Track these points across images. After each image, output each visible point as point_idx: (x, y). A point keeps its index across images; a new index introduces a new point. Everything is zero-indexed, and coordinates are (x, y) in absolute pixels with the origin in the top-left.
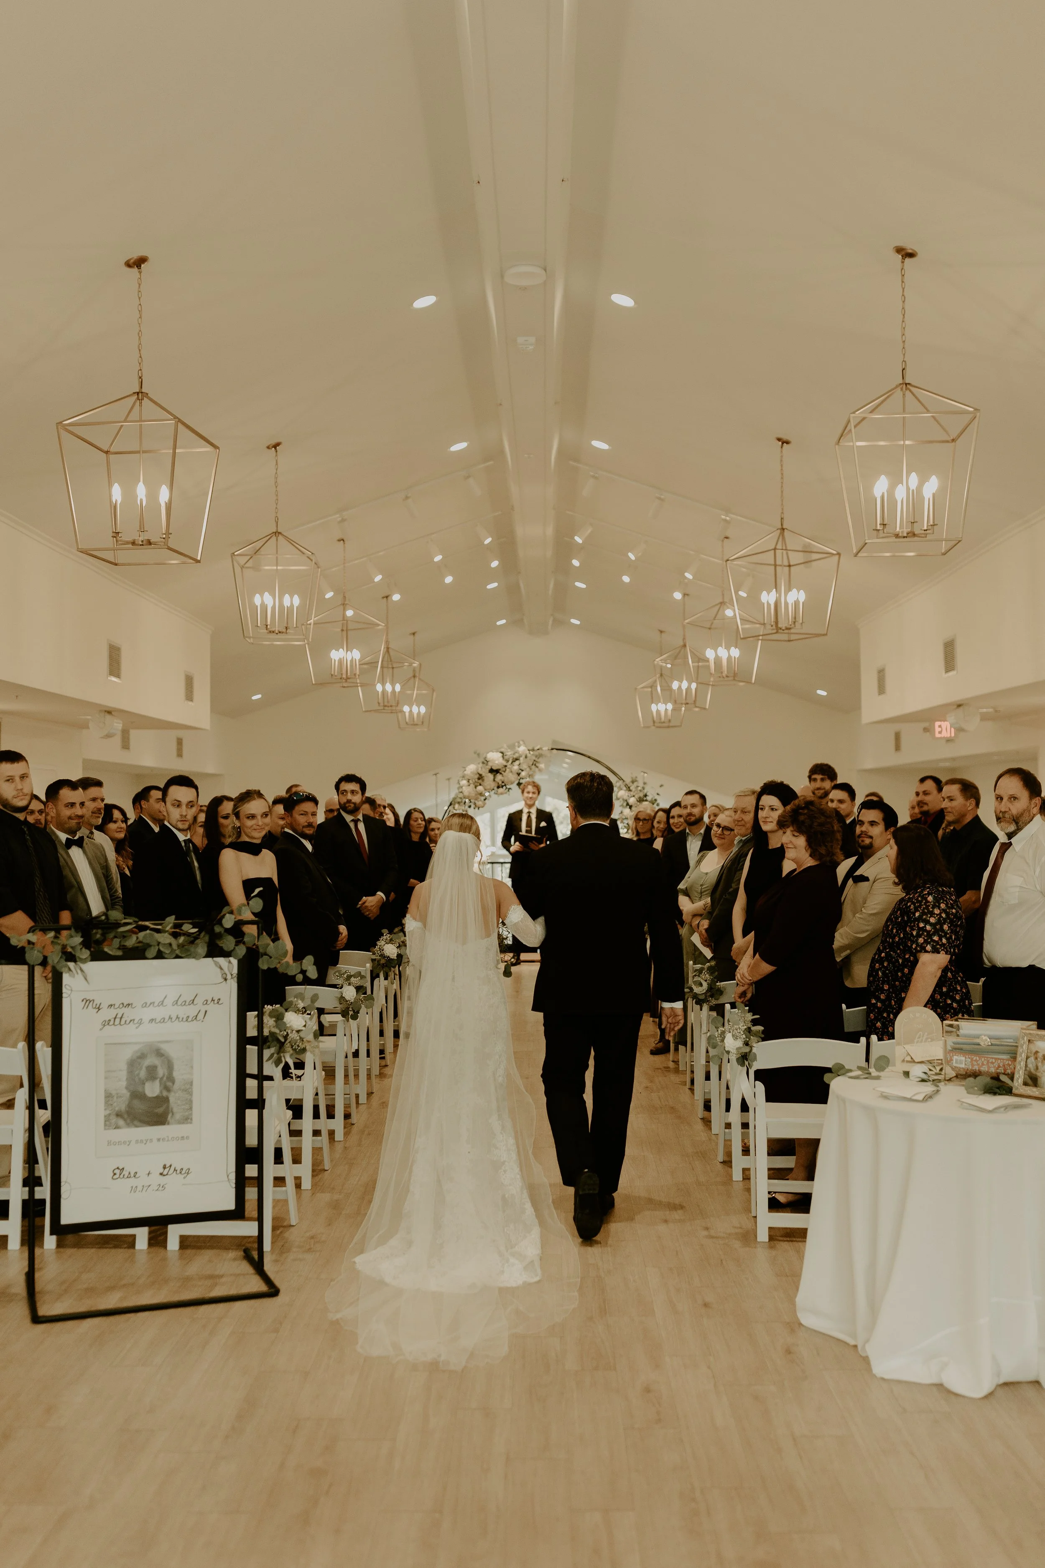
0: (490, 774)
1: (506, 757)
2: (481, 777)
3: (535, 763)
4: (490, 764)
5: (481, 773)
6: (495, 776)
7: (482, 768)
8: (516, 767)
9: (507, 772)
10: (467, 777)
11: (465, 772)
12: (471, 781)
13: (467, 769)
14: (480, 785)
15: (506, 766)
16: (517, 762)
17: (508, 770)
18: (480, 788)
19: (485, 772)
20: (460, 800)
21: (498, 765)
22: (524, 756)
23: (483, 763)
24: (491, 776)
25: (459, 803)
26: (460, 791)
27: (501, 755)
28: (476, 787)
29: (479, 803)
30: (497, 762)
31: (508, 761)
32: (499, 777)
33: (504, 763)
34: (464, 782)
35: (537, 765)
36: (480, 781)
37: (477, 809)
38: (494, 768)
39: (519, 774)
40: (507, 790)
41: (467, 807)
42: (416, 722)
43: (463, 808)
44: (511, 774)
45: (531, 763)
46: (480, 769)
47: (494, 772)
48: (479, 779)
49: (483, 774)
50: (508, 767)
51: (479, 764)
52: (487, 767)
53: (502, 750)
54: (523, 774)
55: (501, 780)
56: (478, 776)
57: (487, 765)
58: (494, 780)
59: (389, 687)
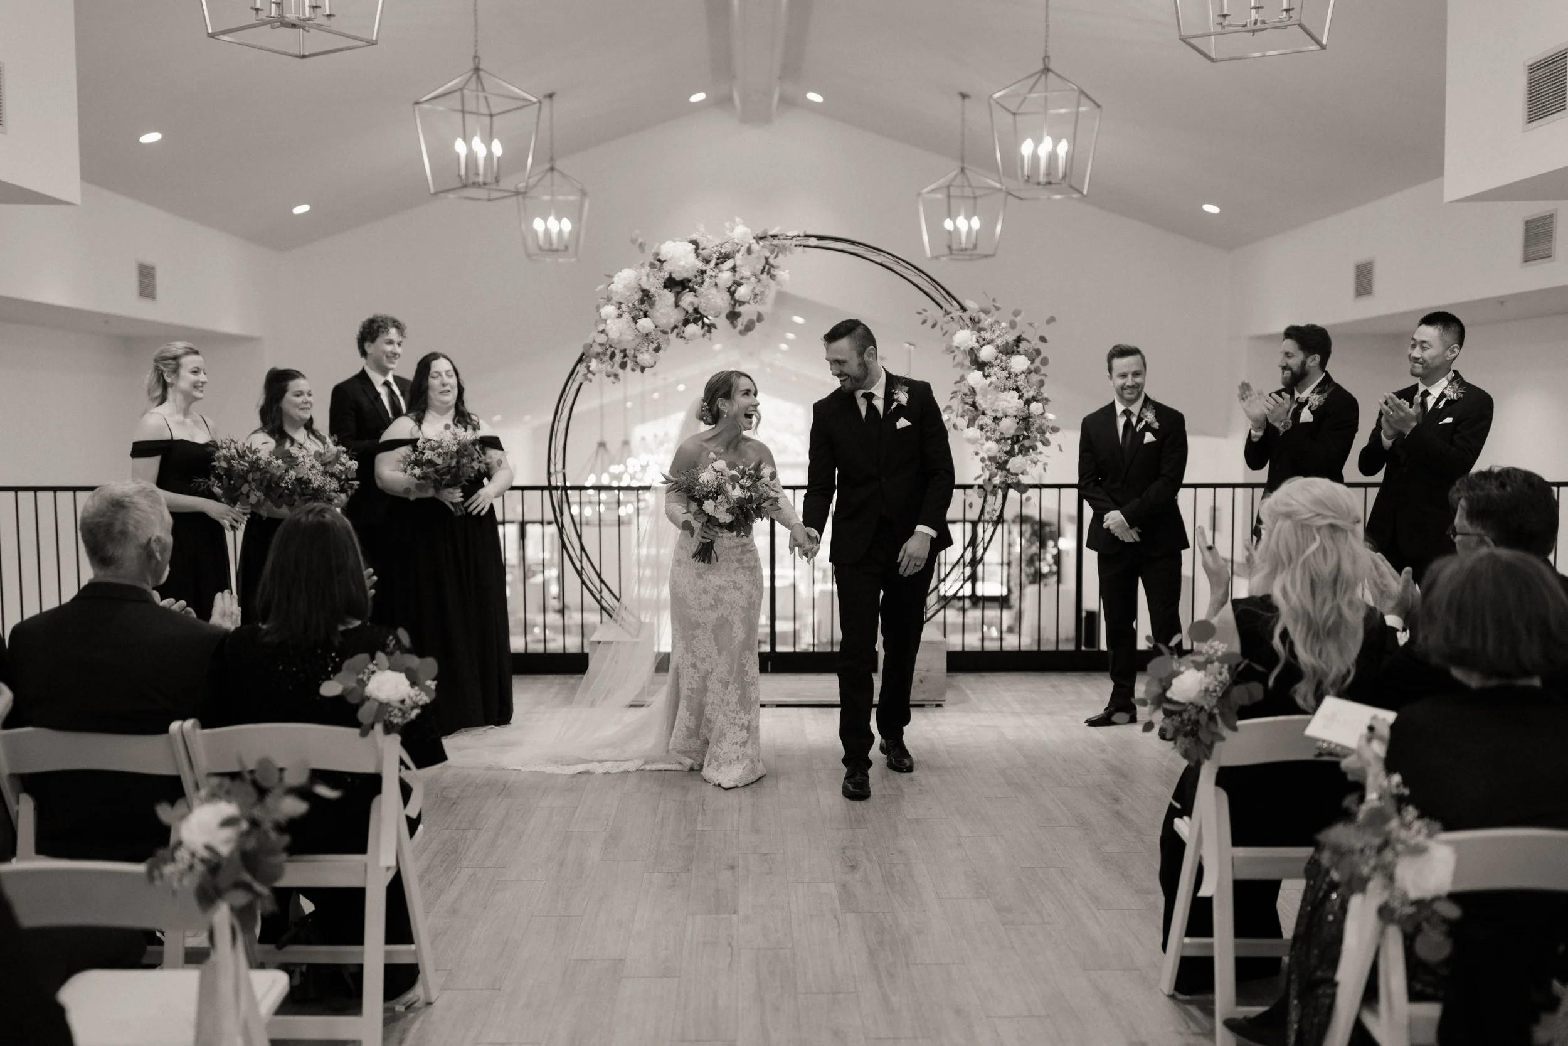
0: (666, 291)
1: (705, 253)
2: (646, 296)
3: (768, 268)
4: (668, 267)
5: (646, 287)
6: (678, 296)
7: (648, 276)
8: (725, 277)
9: (706, 284)
10: (616, 298)
11: (612, 287)
12: (624, 307)
13: (616, 279)
14: (646, 315)
15: (703, 272)
16: (729, 264)
17: (707, 280)
18: (645, 324)
19: (654, 285)
20: (599, 349)
21: (687, 270)
22: (743, 250)
23: (652, 265)
24: (669, 296)
25: (597, 355)
26: (601, 328)
27: (692, 247)
28: (635, 319)
29: (645, 358)
30: (682, 263)
31: (707, 262)
32: (687, 299)
33: (700, 265)
34: (609, 310)
35: (773, 271)
36: (645, 307)
37: (638, 371)
38: (678, 277)
39: (732, 293)
40: (706, 328)
41: (617, 366)
42: (555, 247)
43: (609, 369)
44: (714, 291)
45: (760, 267)
46: (644, 279)
47: (677, 285)
48: (642, 302)
49: (653, 290)
50: (710, 272)
51: (642, 265)
52: (662, 274)
53: (694, 237)
54: (742, 292)
55: (692, 303)
56: (640, 294)
57: (660, 270)
58: (677, 305)
59: (479, 148)
